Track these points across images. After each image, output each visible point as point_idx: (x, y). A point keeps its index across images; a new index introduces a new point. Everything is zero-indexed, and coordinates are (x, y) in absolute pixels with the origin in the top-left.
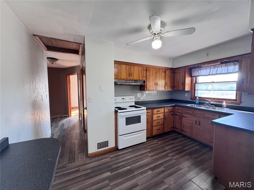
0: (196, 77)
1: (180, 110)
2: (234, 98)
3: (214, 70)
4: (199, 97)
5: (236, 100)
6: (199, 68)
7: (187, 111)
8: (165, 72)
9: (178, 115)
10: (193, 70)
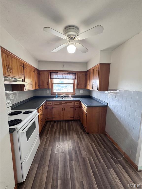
0: (53, 79)
1: (50, 104)
2: (72, 92)
3: (64, 76)
4: (57, 93)
5: (73, 93)
6: (56, 73)
7: (56, 104)
8: (35, 72)
9: (49, 108)
10: (52, 74)
